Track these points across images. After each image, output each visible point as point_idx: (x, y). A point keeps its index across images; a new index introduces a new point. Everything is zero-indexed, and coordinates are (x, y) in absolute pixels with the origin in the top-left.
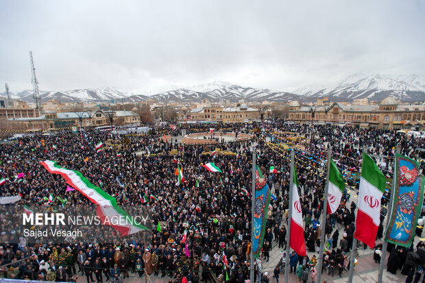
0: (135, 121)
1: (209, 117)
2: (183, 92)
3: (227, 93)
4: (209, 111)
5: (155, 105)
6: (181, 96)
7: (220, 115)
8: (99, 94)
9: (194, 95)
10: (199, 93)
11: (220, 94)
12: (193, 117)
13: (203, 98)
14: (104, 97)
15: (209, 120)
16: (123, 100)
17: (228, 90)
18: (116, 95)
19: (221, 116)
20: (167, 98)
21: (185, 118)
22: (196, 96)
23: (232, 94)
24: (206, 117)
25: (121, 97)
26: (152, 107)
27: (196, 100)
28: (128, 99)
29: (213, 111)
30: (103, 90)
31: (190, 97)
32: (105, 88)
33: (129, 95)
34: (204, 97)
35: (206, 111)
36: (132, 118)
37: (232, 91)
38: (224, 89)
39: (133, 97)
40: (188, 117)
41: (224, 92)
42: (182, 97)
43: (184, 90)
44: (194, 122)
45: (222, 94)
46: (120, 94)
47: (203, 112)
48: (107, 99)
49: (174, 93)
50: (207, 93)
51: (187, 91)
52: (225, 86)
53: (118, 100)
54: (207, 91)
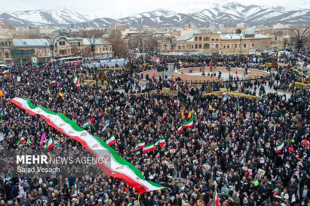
0: (106, 52)
1: (200, 46)
2: (160, 14)
3: (220, 14)
4: (200, 38)
5: (127, 31)
6: (158, 19)
7: (215, 44)
8: (55, 16)
9: (175, 17)
10: (183, 15)
11: (210, 16)
12: (179, 47)
13: (186, 22)
14: (61, 21)
15: (200, 52)
16: (85, 25)
17: (222, 10)
18: (75, 18)
19: (217, 46)
20: (140, 21)
21: (169, 48)
22: (178, 19)
23: (228, 15)
24: (196, 47)
25: (82, 21)
26: (124, 33)
27: (178, 25)
28: (91, 23)
29: (207, 39)
30: (60, 12)
31: (170, 20)
32: (62, 9)
33: (91, 18)
34: (188, 20)
35: (196, 38)
36: (102, 47)
37: (228, 12)
38: (216, 9)
39: (97, 20)
40: (173, 46)
41: (216, 13)
42: (159, 21)
43: (163, 12)
44: (180, 54)
45: (214, 16)
46: (81, 17)
47: (193, 40)
48: (65, 23)
49: (148, 16)
50: (193, 15)
51: (166, 13)
52: (218, 5)
53: (79, 24)
54: (192, 12)
